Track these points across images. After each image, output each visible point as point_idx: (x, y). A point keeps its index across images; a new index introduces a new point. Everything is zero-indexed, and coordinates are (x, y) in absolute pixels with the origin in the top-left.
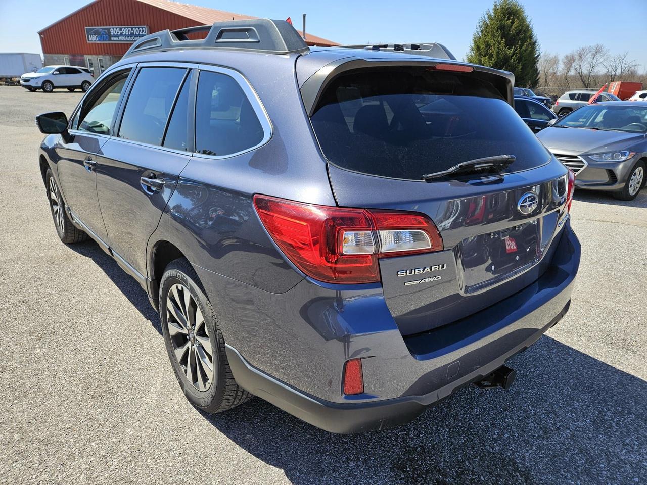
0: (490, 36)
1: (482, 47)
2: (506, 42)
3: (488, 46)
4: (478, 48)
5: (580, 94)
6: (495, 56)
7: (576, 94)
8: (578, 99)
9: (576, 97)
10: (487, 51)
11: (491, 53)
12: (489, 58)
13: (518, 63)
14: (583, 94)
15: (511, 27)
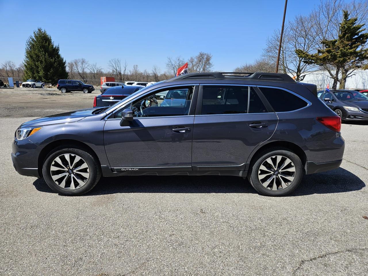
0: (37, 51)
1: (34, 56)
2: (48, 55)
3: (38, 56)
4: (31, 57)
5: (110, 84)
6: (44, 62)
7: (109, 84)
8: (110, 86)
9: (109, 85)
10: (38, 59)
11: (41, 60)
12: (41, 63)
13: (59, 67)
14: (112, 84)
15: (49, 47)
